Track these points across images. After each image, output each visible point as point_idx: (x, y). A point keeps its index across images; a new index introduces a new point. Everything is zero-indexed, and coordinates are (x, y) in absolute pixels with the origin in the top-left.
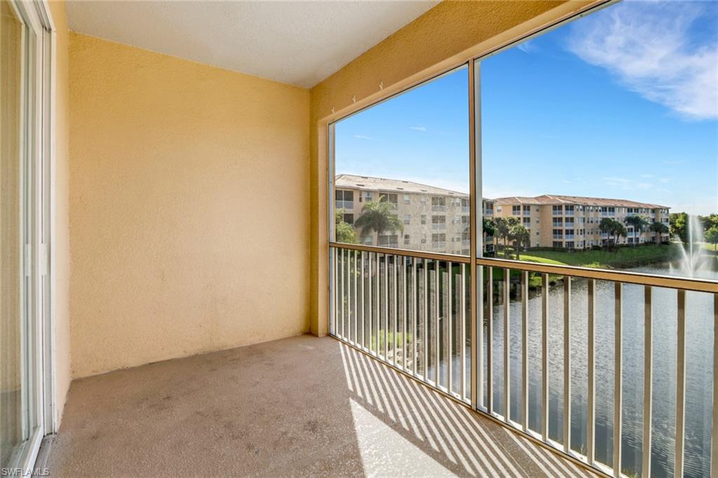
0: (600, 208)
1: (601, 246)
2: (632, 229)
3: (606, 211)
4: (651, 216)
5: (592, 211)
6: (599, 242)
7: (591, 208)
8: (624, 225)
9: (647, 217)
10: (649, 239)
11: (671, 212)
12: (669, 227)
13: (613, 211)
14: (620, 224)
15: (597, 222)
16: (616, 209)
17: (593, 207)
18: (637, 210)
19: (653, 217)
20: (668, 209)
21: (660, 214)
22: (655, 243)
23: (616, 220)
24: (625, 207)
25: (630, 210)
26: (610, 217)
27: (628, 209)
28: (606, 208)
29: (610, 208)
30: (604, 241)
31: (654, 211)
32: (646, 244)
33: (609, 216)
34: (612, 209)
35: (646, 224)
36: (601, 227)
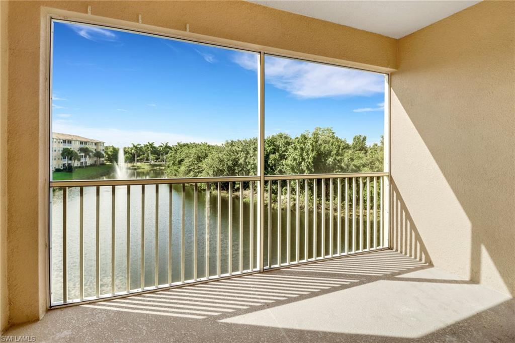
0: (61, 141)
1: (62, 169)
2: (82, 156)
3: (65, 143)
4: (94, 147)
5: (55, 142)
6: (60, 165)
7: (55, 140)
8: (78, 153)
9: (92, 148)
10: (93, 162)
11: (105, 145)
12: (104, 154)
13: (71, 143)
14: (76, 153)
15: (59, 151)
16: (73, 142)
17: (56, 139)
18: (86, 143)
19: (96, 148)
20: (103, 143)
21: (99, 146)
22: (96, 165)
23: (72, 149)
24: (78, 141)
25: (81, 143)
26: (69, 147)
27: (81, 142)
28: (65, 141)
29: (68, 141)
30: (64, 165)
31: (96, 144)
32: (91, 165)
33: (67, 146)
34: (70, 142)
35: (92, 152)
36: (62, 154)
